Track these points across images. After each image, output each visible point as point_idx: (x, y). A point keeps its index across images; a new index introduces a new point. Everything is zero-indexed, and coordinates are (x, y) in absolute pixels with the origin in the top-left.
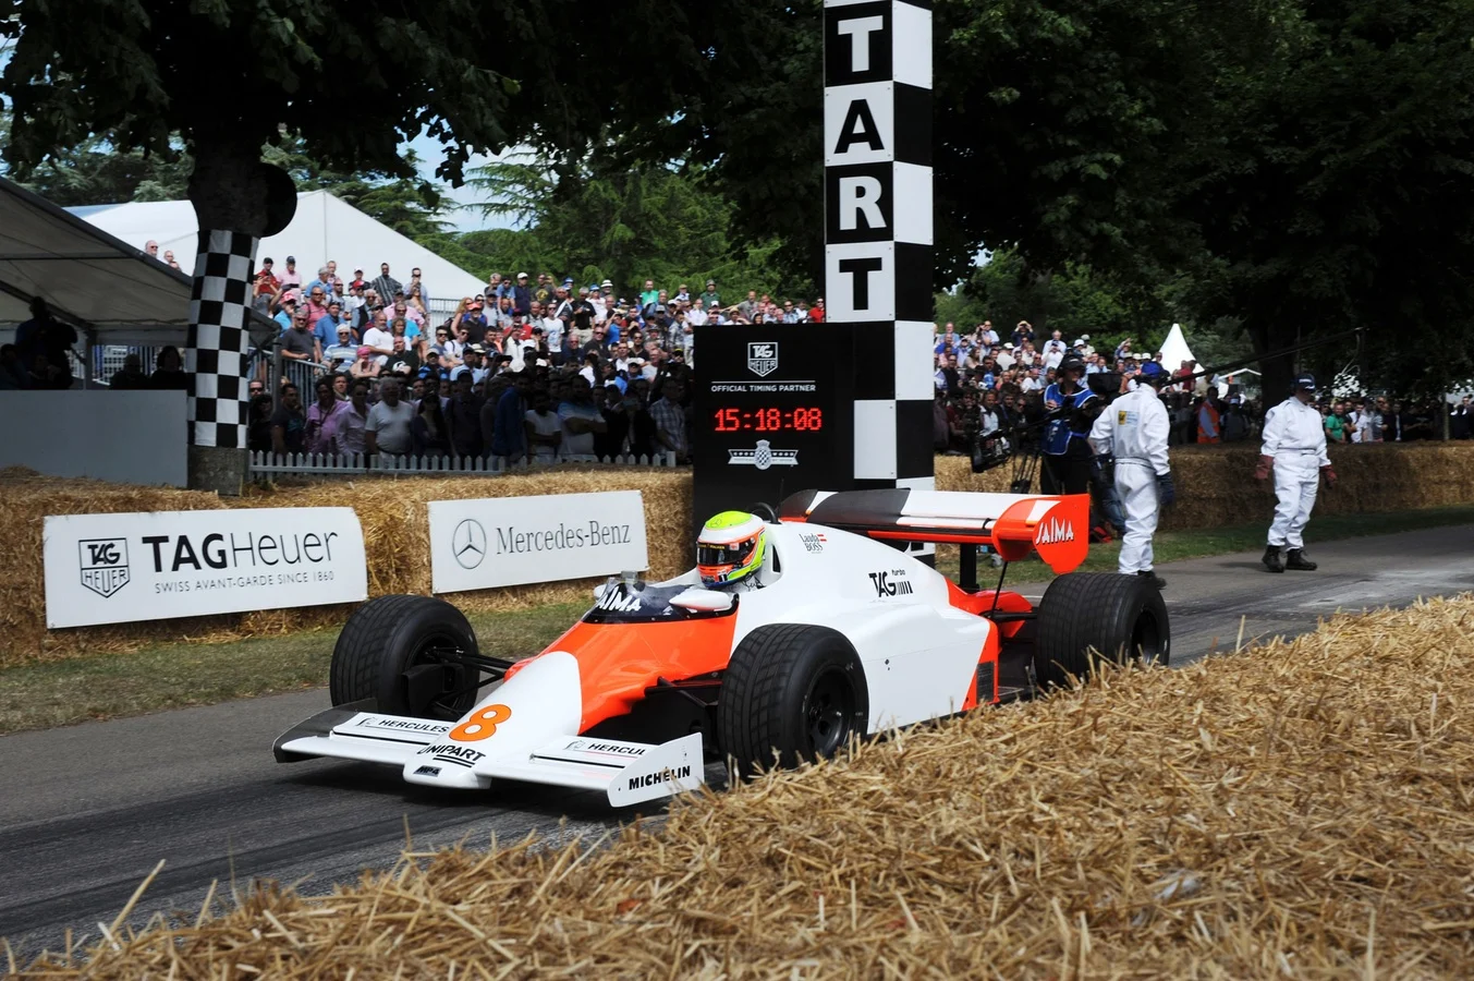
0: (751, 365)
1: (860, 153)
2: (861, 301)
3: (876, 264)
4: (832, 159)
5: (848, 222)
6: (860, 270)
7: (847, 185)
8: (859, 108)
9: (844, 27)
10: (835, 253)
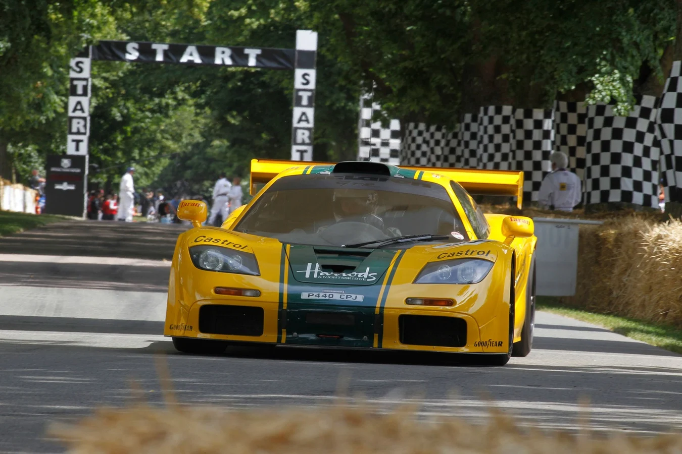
0: (62, 164)
1: (78, 114)
2: (77, 149)
3: (81, 141)
4: (71, 114)
5: (74, 130)
6: (78, 142)
7: (75, 121)
8: (79, 103)
9: (75, 82)
10: (70, 138)
